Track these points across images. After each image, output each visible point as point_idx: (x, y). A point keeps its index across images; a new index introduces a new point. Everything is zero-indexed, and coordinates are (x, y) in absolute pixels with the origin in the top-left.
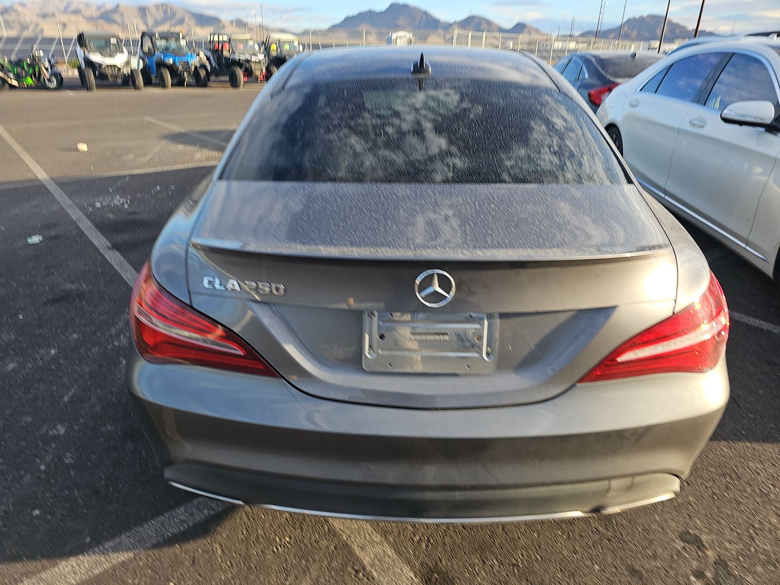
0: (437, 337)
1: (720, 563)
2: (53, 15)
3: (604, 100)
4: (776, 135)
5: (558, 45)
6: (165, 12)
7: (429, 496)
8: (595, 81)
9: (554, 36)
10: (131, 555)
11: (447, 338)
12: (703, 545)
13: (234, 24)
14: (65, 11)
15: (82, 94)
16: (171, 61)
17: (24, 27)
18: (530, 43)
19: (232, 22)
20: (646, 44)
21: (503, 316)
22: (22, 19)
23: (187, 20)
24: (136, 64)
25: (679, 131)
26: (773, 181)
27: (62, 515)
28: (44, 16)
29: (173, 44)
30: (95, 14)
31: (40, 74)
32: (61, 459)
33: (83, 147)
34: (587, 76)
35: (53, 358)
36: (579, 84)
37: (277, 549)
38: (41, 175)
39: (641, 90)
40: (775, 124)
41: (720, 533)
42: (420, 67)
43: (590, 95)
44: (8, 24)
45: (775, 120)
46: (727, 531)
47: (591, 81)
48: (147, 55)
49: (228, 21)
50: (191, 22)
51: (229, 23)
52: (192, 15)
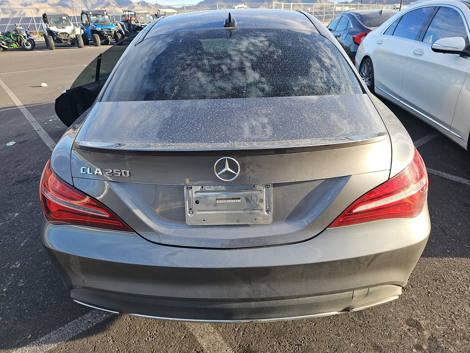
0: (234, 201)
1: (432, 339)
2: (31, 4)
3: (362, 41)
4: (466, 58)
5: (338, 9)
7: (235, 305)
8: (357, 30)
9: (336, 3)
10: (56, 345)
11: (239, 201)
12: (422, 328)
13: (140, 4)
14: (38, 2)
15: (47, 52)
16: (100, 29)
17: (14, 13)
18: (322, 8)
19: (138, 3)
20: (392, 6)
21: (275, 185)
22: (12, 7)
24: (79, 31)
25: (407, 58)
26: (465, 88)
27: (15, 320)
28: (25, 5)
29: (101, 19)
30: (55, 2)
31: (21, 40)
32: (16, 284)
33: (44, 85)
34: (352, 27)
35: (16, 218)
36: (347, 32)
37: (148, 339)
38: (18, 103)
39: (384, 34)
40: (467, 51)
41: (432, 319)
42: (229, 22)
43: (354, 38)
44: (4, 11)
45: (466, 49)
46: (437, 317)
47: (355, 30)
48: (85, 26)
49: (136, 3)
50: (114, 5)
51: (137, 4)
52: (115, 1)
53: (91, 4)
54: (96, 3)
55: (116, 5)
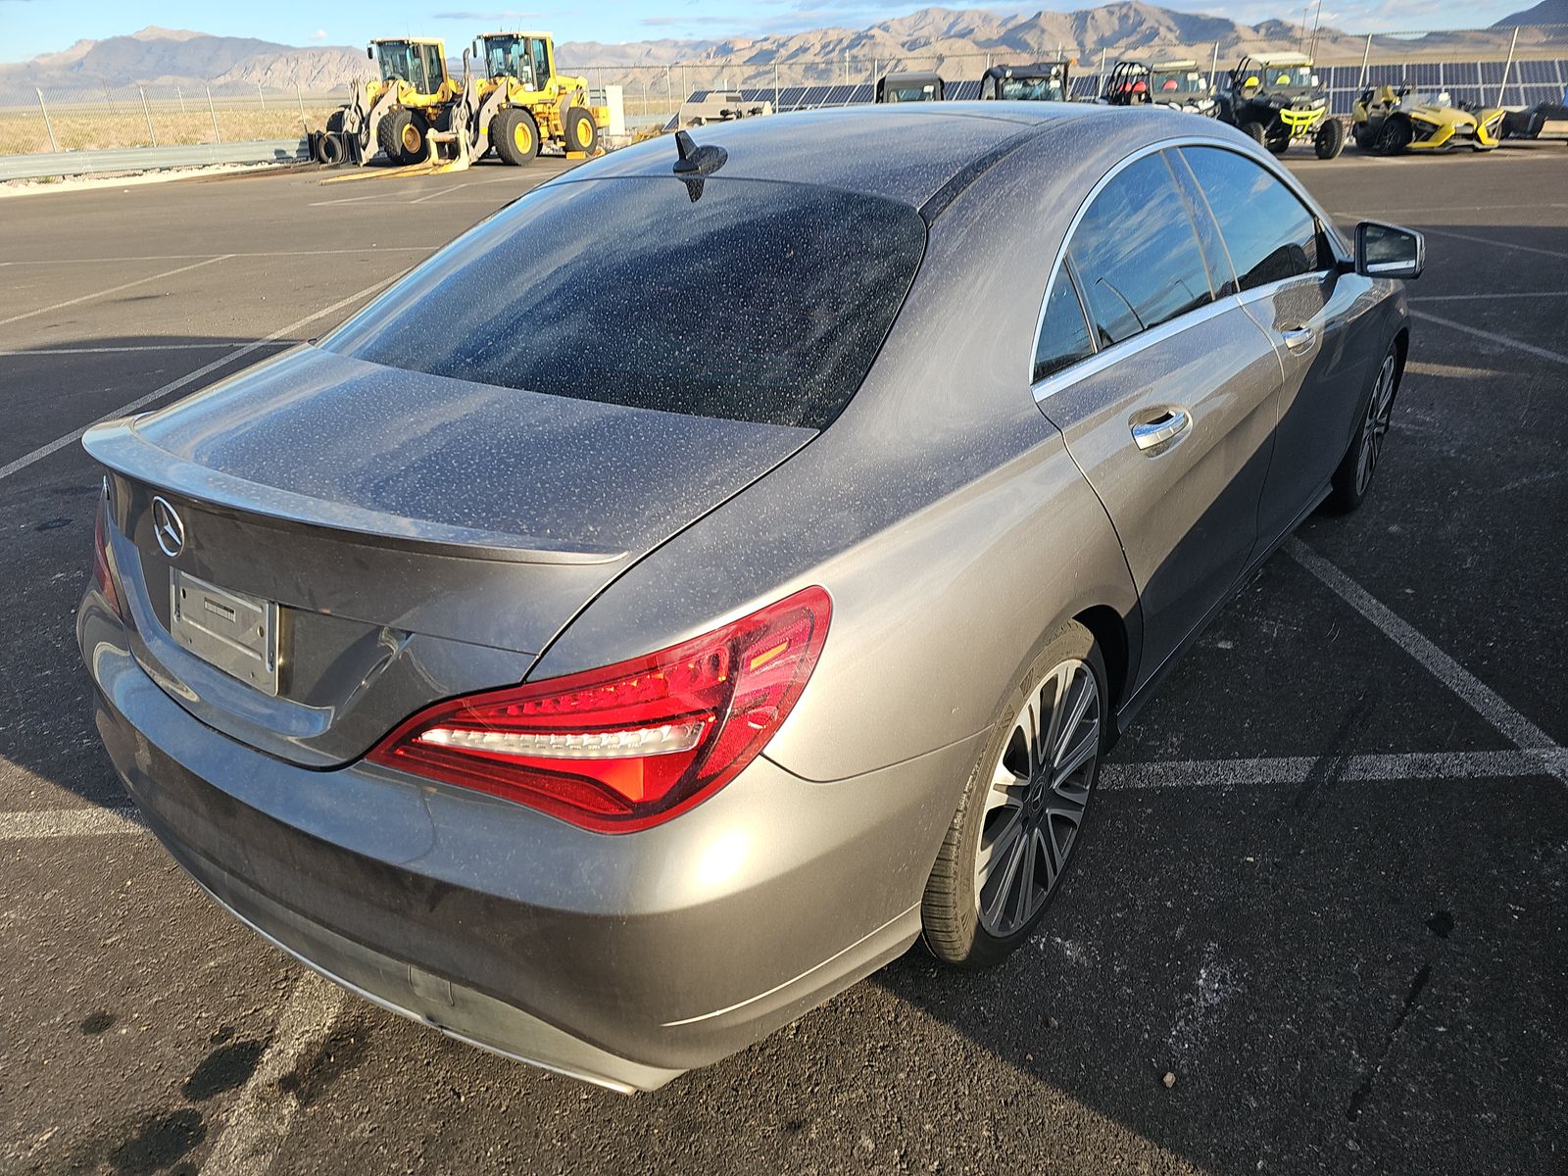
0: (226, 614)
2: (927, 43)
6: (1124, 18)
11: (233, 617)
13: (1263, 31)
14: (947, 35)
19: (1256, 29)
23: (1163, 31)
30: (995, 33)
49: (1249, 27)
50: (1171, 36)
51: (1251, 31)
52: (1176, 25)
53: (1096, 38)
54: (1114, 32)
55: (1177, 38)
